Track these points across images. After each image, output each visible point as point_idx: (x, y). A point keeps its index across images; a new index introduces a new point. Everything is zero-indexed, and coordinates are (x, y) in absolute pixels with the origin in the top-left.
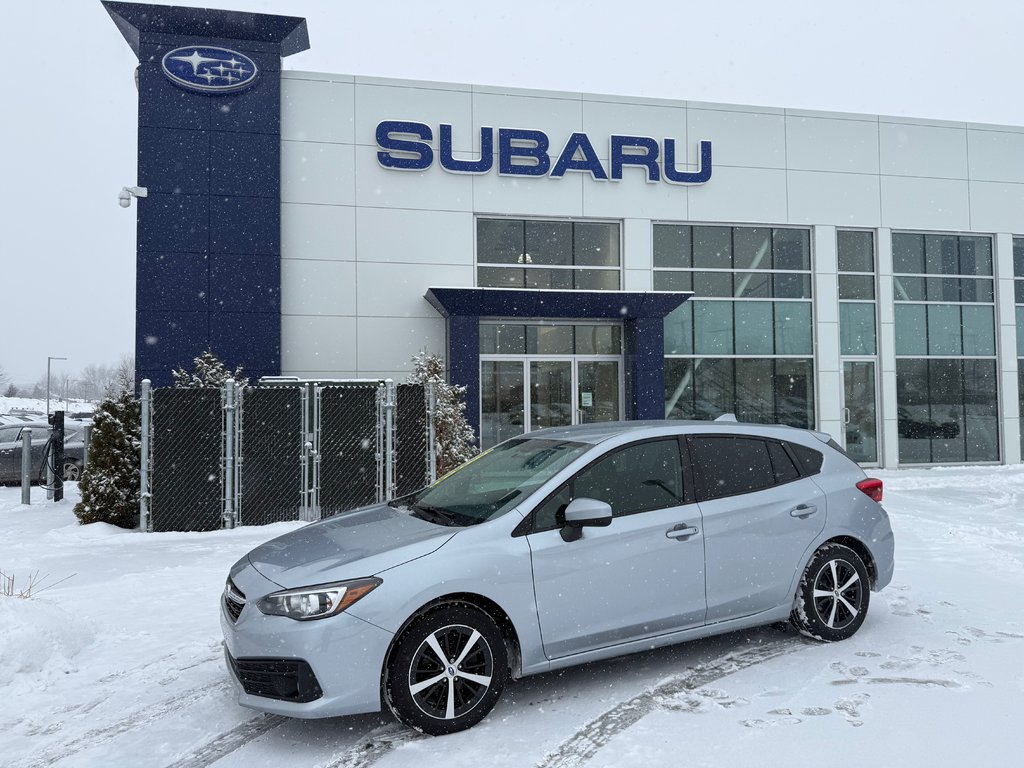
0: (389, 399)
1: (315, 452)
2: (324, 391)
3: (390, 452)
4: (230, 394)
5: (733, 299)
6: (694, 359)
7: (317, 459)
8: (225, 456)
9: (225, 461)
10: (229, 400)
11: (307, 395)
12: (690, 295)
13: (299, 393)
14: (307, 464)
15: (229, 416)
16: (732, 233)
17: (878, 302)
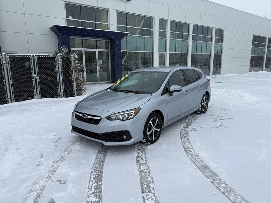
0: (59, 61)
1: (37, 78)
2: (38, 58)
3: (61, 77)
4: (4, 58)
5: (136, 36)
6: (127, 52)
7: (38, 80)
8: (5, 79)
9: (5, 82)
10: (4, 61)
11: (32, 59)
12: (128, 34)
13: (30, 58)
14: (35, 82)
15: (5, 66)
16: (136, 16)
17: (167, 38)
